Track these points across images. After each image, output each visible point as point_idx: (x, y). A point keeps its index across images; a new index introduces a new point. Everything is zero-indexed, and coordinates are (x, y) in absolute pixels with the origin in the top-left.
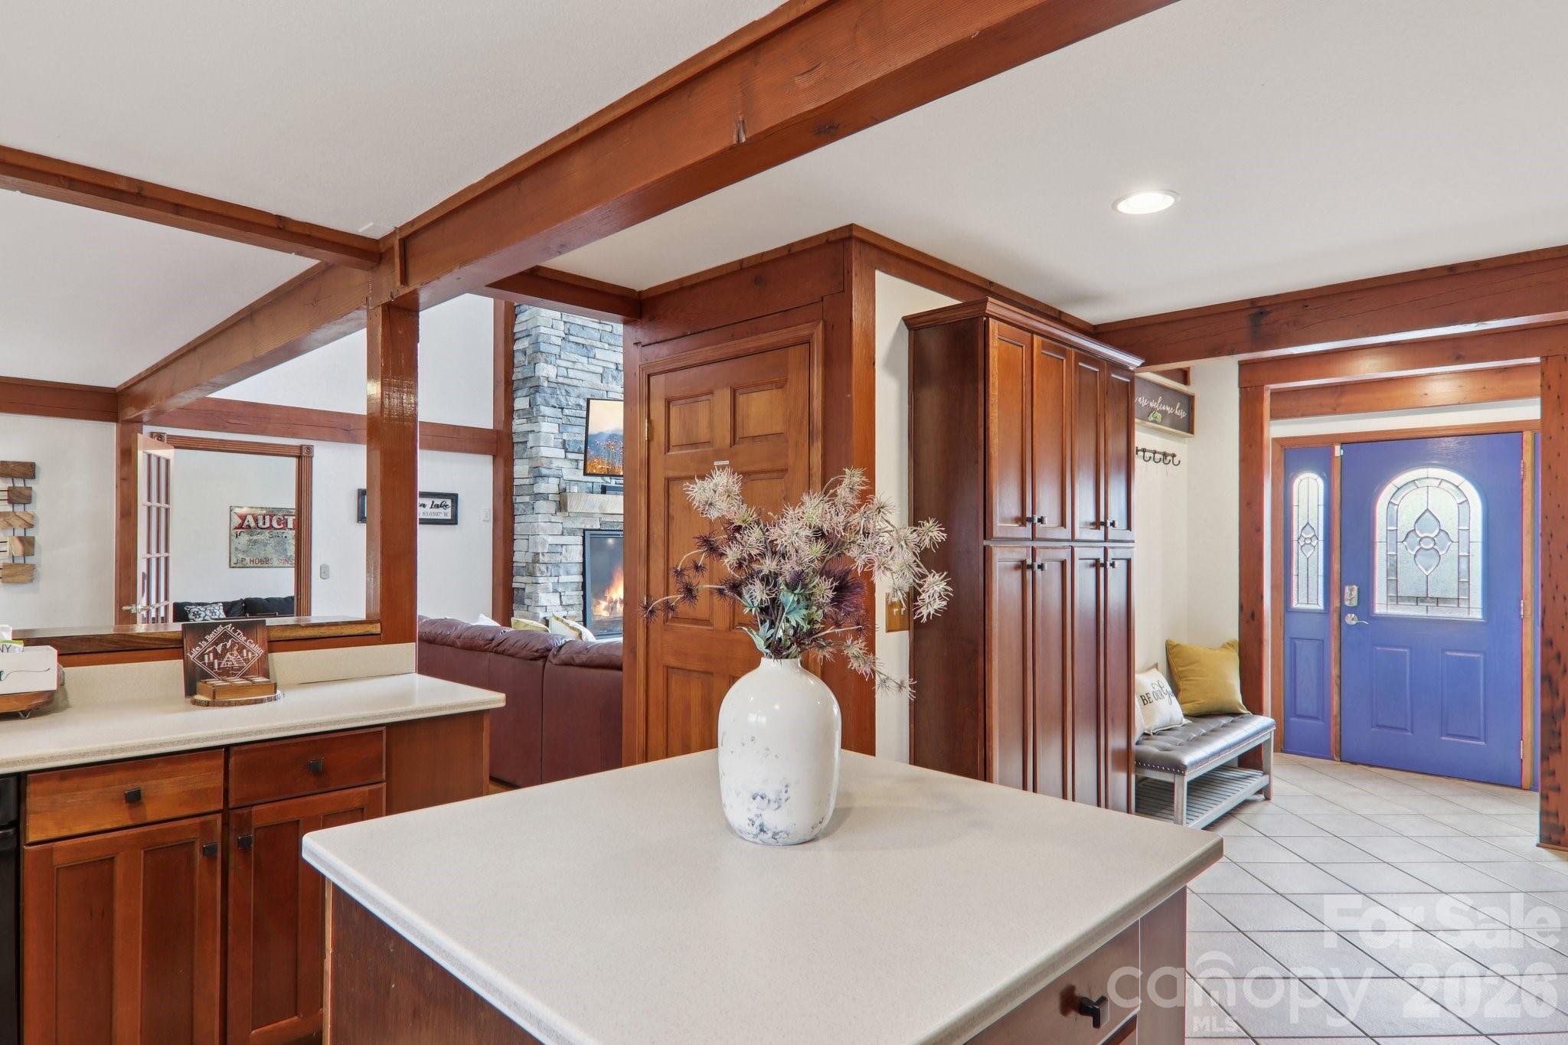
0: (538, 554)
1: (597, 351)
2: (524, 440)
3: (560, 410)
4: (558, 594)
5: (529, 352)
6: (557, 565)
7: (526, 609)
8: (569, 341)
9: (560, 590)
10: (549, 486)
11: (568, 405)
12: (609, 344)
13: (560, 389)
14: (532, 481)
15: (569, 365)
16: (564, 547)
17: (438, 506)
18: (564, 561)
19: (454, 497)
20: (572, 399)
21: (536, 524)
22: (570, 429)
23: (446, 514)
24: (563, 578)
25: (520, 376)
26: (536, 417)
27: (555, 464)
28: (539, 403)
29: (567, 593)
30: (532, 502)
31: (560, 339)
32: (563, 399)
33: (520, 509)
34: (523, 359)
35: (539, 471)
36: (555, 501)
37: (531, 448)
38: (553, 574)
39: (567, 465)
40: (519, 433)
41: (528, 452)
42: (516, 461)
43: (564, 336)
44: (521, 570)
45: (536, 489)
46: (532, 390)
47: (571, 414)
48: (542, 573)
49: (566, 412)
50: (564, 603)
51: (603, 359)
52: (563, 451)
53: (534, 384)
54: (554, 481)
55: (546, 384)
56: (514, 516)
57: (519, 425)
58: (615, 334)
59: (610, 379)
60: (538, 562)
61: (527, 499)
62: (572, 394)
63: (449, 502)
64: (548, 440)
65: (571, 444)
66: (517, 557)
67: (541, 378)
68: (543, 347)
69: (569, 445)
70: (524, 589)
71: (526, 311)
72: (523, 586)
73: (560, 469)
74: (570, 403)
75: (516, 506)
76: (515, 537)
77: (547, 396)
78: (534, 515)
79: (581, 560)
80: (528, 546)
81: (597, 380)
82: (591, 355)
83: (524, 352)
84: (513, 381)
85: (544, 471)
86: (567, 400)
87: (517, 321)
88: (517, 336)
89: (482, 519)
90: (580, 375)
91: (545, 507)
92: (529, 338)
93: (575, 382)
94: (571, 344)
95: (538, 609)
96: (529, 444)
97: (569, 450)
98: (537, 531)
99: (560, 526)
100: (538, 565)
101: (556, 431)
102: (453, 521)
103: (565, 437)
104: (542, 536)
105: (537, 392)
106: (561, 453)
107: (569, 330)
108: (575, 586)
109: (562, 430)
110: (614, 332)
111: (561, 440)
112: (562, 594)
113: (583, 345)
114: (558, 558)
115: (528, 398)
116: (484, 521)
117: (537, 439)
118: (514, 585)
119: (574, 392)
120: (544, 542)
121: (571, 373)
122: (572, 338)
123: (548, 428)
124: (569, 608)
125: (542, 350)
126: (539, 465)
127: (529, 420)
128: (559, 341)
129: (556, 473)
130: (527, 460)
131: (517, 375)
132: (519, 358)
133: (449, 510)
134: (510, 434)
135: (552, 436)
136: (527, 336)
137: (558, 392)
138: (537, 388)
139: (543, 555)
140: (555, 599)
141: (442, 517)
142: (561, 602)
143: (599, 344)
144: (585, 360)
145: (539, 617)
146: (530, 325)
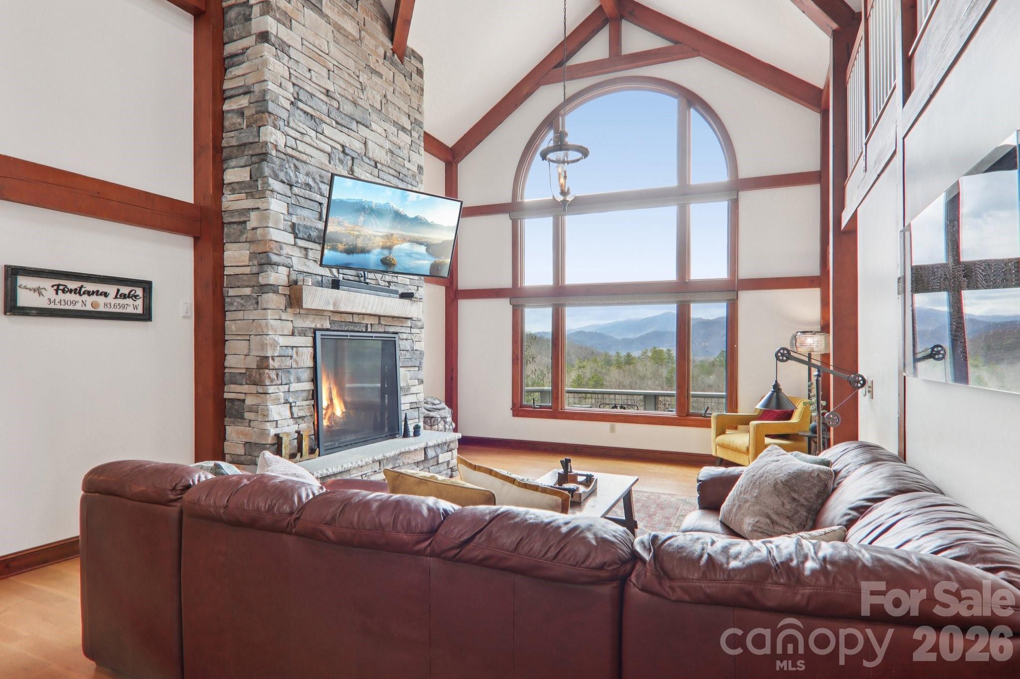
0: (267, 358)
1: (324, 125)
2: (242, 219)
3: (289, 187)
4: (288, 405)
5: (247, 113)
6: (287, 370)
7: (247, 424)
8: (298, 108)
9: (291, 400)
10: (278, 276)
11: (297, 182)
12: (337, 123)
13: (288, 162)
14: (255, 269)
15: (298, 135)
16: (295, 349)
17: (124, 296)
18: (294, 365)
19: (147, 286)
20: (301, 176)
21: (263, 322)
22: (300, 211)
23: (135, 306)
24: (295, 387)
25: (234, 142)
26: (263, 191)
27: (287, 250)
28: (266, 174)
29: (298, 403)
30: (255, 295)
31: (289, 102)
32: (292, 174)
33: (235, 304)
34: (239, 120)
35: (268, 256)
36: (285, 295)
37: (253, 229)
38: (284, 382)
39: (296, 253)
40: (233, 212)
41: (249, 235)
42: (227, 246)
43: (293, 99)
44: (238, 377)
45: (262, 280)
46: (254, 159)
47: (301, 194)
48: (272, 380)
49: (296, 190)
50: (295, 416)
51: (331, 137)
52: (292, 236)
53: (258, 151)
54: (283, 270)
55: (274, 153)
56: (224, 312)
57: (231, 201)
58: (341, 112)
59: (337, 161)
60: (267, 368)
61: (247, 291)
62: (301, 171)
63: (139, 292)
64: (277, 221)
65: (301, 229)
66: (230, 361)
67: (269, 144)
68: (271, 107)
69: (299, 230)
70: (244, 401)
71: (243, 63)
72: (242, 396)
73: (289, 257)
74: (300, 181)
75: (227, 300)
76: (227, 338)
77: (276, 168)
78: (260, 311)
79: (311, 364)
80: (249, 349)
81: (324, 159)
82: (320, 130)
83: (241, 113)
84: (222, 148)
85: (274, 258)
86: (296, 176)
87: (228, 75)
88: (228, 94)
89: (182, 314)
90: (309, 150)
91: (274, 301)
92: (248, 96)
93: (304, 158)
94: (299, 112)
95: (268, 424)
96: (250, 225)
97: (300, 235)
98: (265, 330)
99: (290, 323)
100: (267, 371)
101: (285, 212)
102: (146, 316)
103: (294, 220)
104: (272, 336)
105: (263, 160)
106: (290, 238)
107: (298, 94)
108: (305, 395)
109: (291, 211)
110: (341, 109)
111: (289, 223)
112: (293, 404)
113: (312, 116)
114: (288, 362)
115: (248, 169)
116: (185, 317)
117: (266, 218)
118: (226, 396)
119: (303, 168)
120: (274, 344)
121: (301, 147)
122: (300, 105)
123: (276, 205)
124: (300, 421)
125: (270, 110)
126: (268, 249)
127: (250, 195)
128: (287, 105)
129: (288, 261)
130: (247, 245)
131: (230, 139)
132: (230, 120)
133: (139, 302)
134: (219, 212)
135: (282, 216)
136: (245, 93)
137: (287, 166)
138: (263, 156)
139: (273, 359)
140: (285, 411)
141: (130, 310)
142: (292, 414)
143: (328, 120)
144: (313, 134)
145: (269, 435)
146: (250, 80)
